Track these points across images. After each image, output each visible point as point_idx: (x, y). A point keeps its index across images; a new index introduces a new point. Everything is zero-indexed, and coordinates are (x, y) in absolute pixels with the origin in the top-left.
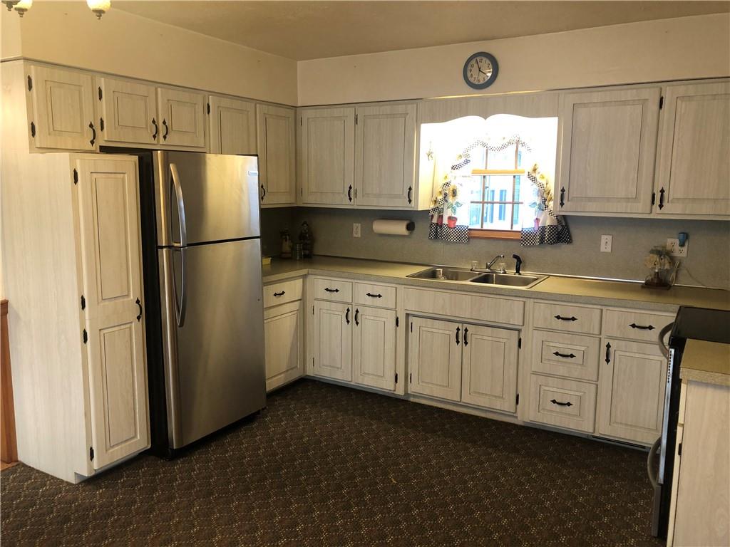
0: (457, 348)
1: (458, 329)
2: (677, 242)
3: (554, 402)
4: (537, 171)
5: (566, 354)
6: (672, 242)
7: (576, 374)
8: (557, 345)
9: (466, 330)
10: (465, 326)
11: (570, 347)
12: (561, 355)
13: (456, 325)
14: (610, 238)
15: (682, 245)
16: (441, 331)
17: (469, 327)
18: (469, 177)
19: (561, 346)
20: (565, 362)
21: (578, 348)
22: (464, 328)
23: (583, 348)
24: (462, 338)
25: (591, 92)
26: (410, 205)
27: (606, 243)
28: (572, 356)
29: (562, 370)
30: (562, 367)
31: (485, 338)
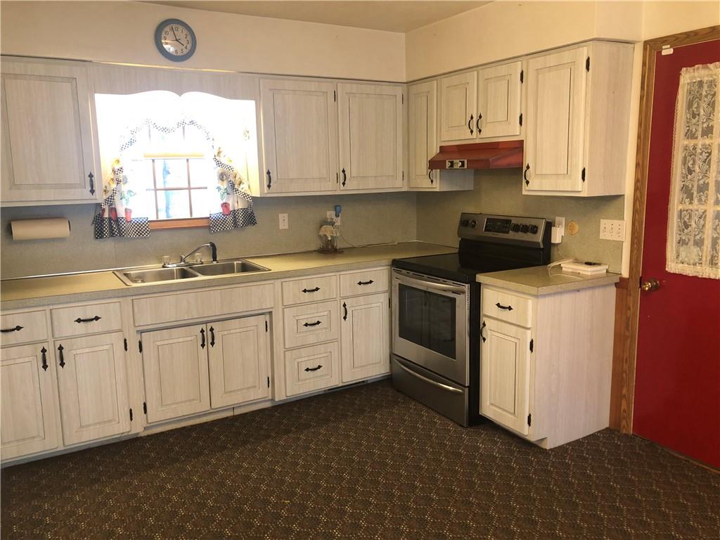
0: (203, 351)
1: (202, 331)
2: (334, 213)
3: (307, 370)
4: (221, 155)
5: (313, 322)
6: (330, 214)
7: (322, 338)
8: (306, 317)
9: (212, 330)
10: (209, 326)
11: (316, 315)
12: (310, 325)
13: (199, 328)
14: (286, 215)
15: (337, 216)
16: (181, 340)
17: (214, 325)
18: (141, 160)
19: (309, 316)
20: (313, 330)
21: (322, 314)
22: (209, 328)
23: (326, 313)
24: (207, 339)
25: (283, 79)
26: (93, 197)
27: (283, 221)
28: (318, 323)
29: (311, 339)
30: (312, 336)
31: (232, 332)
